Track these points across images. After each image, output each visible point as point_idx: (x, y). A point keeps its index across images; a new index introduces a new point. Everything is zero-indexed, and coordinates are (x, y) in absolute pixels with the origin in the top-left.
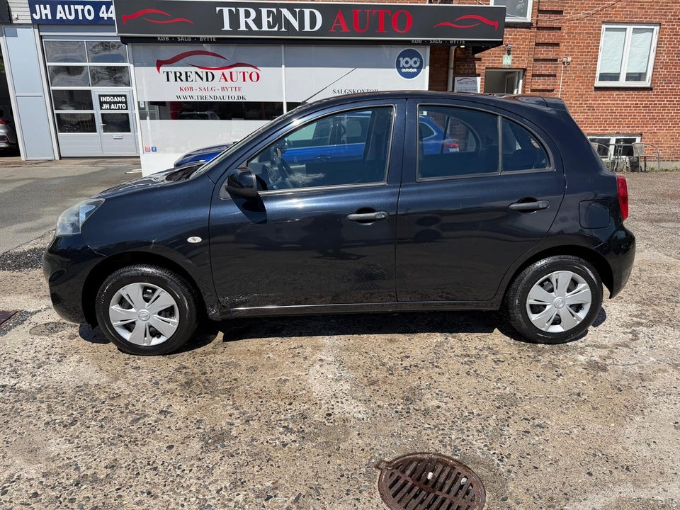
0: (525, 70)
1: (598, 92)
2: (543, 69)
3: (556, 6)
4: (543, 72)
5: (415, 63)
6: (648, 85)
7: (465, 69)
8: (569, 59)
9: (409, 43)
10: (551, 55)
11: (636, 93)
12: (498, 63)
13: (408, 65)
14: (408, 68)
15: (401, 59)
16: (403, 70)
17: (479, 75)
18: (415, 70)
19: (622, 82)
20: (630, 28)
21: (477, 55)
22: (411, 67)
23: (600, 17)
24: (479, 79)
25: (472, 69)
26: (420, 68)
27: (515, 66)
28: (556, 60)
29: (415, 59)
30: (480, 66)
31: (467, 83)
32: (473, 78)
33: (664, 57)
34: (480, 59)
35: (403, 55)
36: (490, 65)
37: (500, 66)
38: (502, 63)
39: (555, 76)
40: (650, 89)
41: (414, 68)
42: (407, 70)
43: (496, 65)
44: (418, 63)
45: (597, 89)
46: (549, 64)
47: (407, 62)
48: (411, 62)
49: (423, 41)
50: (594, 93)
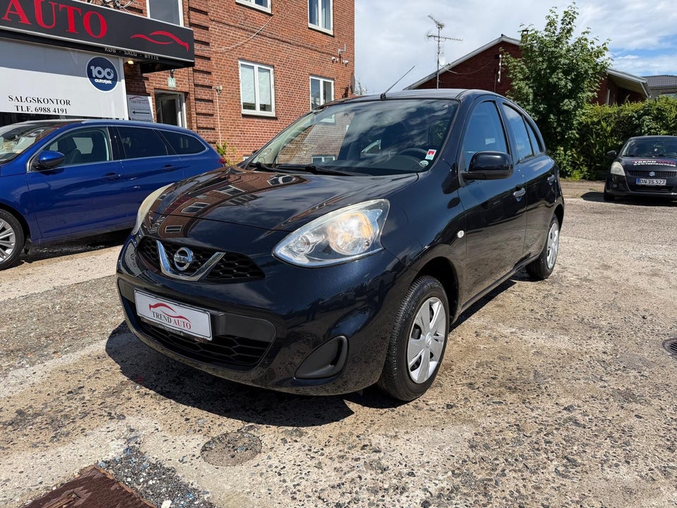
0: (187, 94)
1: (245, 119)
2: (203, 94)
3: (203, 37)
4: (204, 97)
5: (109, 74)
6: (274, 115)
7: (135, 87)
8: (221, 88)
9: (101, 50)
10: (207, 82)
11: (268, 121)
12: (165, 85)
13: (102, 76)
14: (102, 79)
15: (92, 68)
16: (97, 81)
17: (149, 95)
18: (110, 82)
19: (258, 112)
20: (256, 66)
21: (144, 75)
22: (104, 78)
23: (237, 54)
24: (150, 99)
25: (142, 88)
26: (115, 80)
27: (179, 89)
28: (211, 87)
29: (108, 70)
30: (149, 85)
31: (140, 102)
32: (144, 98)
33: (280, 94)
34: (147, 79)
35: (94, 63)
36: (158, 86)
37: (166, 87)
38: (167, 85)
39: (212, 101)
40: (275, 118)
41: (108, 80)
42: (101, 81)
43: (162, 87)
44: (112, 75)
45: (244, 116)
46: (207, 90)
47: (99, 73)
48: (104, 73)
49: (117, 51)
50: (242, 119)
